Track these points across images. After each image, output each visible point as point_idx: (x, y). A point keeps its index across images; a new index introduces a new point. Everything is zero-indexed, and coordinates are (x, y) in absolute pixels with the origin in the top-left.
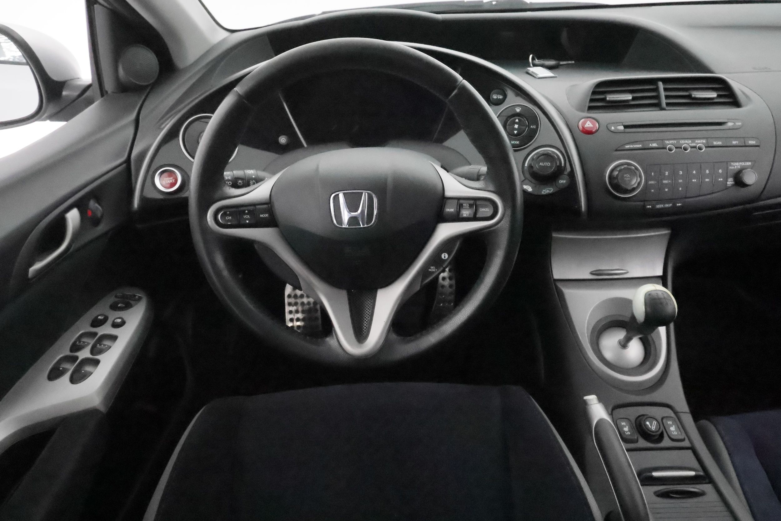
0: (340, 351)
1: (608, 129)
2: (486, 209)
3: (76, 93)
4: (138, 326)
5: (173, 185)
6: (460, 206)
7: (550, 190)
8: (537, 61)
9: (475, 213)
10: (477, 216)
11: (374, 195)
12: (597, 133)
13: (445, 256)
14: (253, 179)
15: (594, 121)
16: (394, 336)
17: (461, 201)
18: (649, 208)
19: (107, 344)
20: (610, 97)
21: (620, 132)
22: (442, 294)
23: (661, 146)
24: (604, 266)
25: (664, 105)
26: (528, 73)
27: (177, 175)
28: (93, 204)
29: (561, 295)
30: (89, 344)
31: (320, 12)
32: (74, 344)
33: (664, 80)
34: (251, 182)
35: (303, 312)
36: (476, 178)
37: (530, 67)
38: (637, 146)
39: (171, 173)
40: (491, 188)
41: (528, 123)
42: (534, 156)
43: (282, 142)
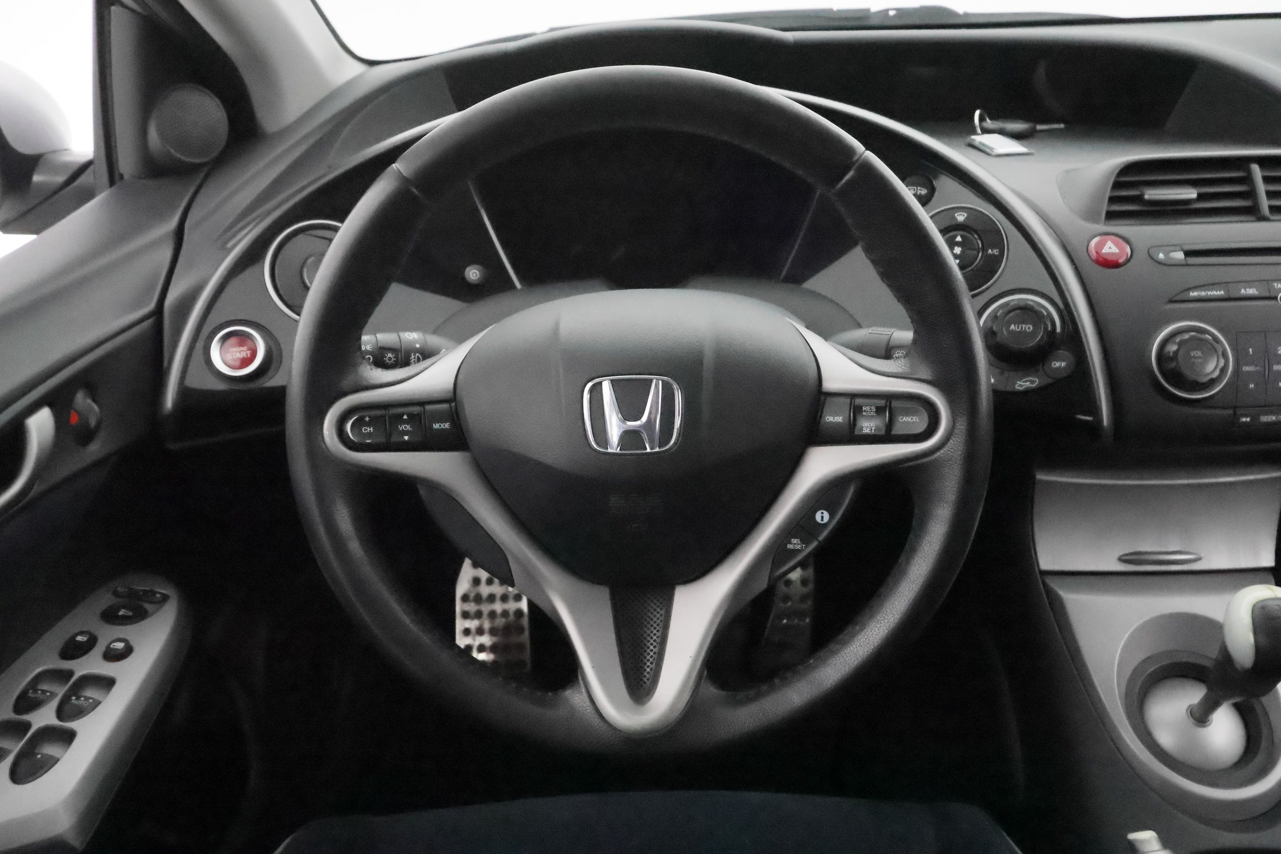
0: (596, 721)
1: (1152, 258)
2: (912, 419)
3: (60, 179)
4: (160, 658)
5: (246, 362)
6: (857, 411)
7: (1032, 382)
8: (989, 123)
9: (890, 426)
10: (894, 432)
11: (675, 386)
12: (1129, 265)
13: (822, 517)
14: (417, 351)
15: (1120, 240)
16: (711, 691)
17: (858, 401)
18: (1246, 422)
19: (91, 696)
20: (1151, 194)
21: (1173, 263)
22: (786, 598)
23: (1267, 294)
24: (1147, 545)
25: (1265, 210)
26: (972, 146)
27: (255, 341)
28: (81, 399)
29: (1057, 607)
30: (53, 695)
31: (545, 28)
32: (23, 696)
33: (1263, 161)
34: (413, 357)
35: (493, 632)
36: (887, 353)
37: (974, 132)
38: (1215, 293)
39: (243, 338)
40: (925, 373)
41: (982, 244)
42: (999, 311)
43: (472, 277)
